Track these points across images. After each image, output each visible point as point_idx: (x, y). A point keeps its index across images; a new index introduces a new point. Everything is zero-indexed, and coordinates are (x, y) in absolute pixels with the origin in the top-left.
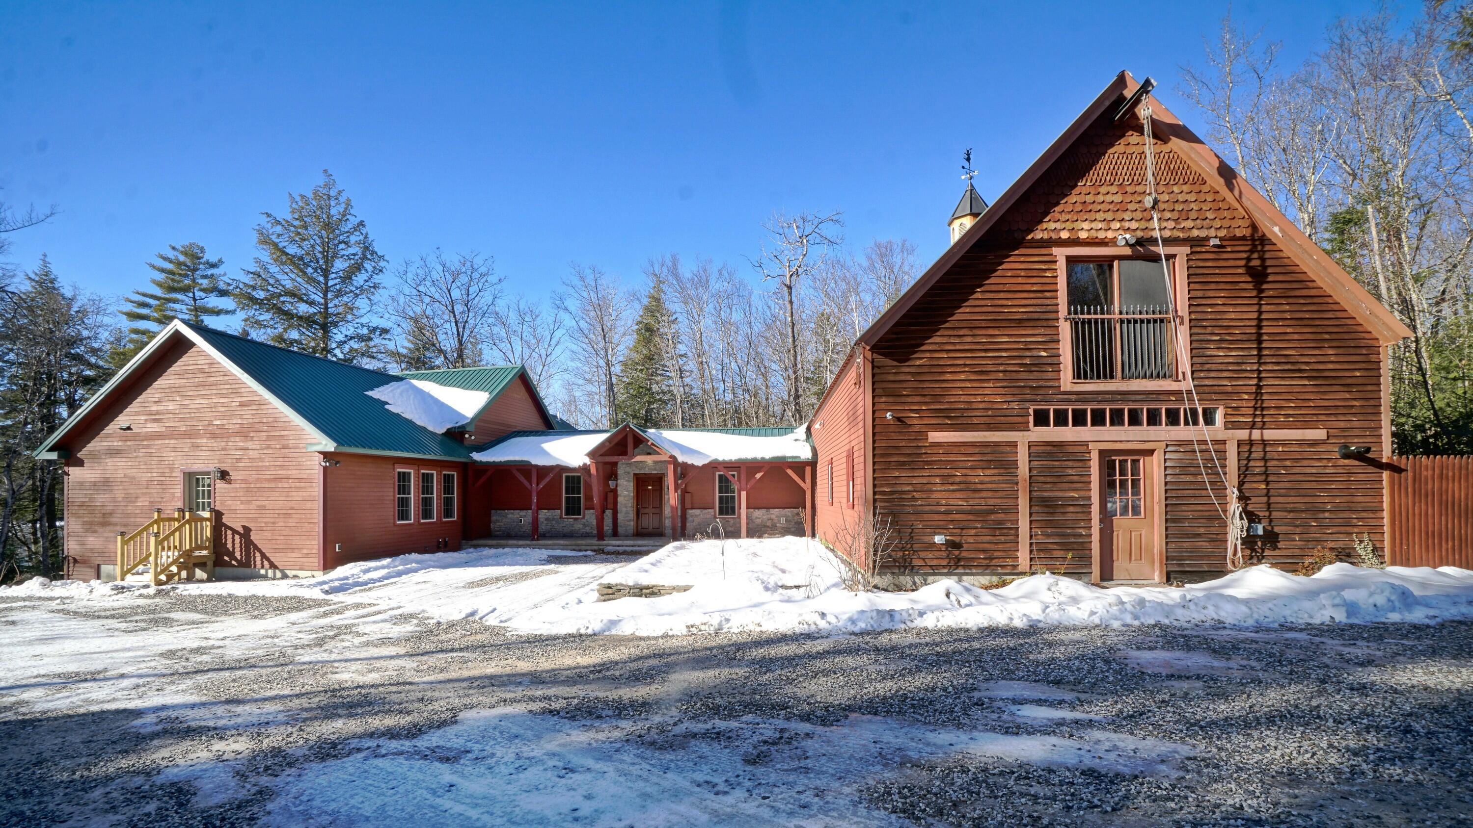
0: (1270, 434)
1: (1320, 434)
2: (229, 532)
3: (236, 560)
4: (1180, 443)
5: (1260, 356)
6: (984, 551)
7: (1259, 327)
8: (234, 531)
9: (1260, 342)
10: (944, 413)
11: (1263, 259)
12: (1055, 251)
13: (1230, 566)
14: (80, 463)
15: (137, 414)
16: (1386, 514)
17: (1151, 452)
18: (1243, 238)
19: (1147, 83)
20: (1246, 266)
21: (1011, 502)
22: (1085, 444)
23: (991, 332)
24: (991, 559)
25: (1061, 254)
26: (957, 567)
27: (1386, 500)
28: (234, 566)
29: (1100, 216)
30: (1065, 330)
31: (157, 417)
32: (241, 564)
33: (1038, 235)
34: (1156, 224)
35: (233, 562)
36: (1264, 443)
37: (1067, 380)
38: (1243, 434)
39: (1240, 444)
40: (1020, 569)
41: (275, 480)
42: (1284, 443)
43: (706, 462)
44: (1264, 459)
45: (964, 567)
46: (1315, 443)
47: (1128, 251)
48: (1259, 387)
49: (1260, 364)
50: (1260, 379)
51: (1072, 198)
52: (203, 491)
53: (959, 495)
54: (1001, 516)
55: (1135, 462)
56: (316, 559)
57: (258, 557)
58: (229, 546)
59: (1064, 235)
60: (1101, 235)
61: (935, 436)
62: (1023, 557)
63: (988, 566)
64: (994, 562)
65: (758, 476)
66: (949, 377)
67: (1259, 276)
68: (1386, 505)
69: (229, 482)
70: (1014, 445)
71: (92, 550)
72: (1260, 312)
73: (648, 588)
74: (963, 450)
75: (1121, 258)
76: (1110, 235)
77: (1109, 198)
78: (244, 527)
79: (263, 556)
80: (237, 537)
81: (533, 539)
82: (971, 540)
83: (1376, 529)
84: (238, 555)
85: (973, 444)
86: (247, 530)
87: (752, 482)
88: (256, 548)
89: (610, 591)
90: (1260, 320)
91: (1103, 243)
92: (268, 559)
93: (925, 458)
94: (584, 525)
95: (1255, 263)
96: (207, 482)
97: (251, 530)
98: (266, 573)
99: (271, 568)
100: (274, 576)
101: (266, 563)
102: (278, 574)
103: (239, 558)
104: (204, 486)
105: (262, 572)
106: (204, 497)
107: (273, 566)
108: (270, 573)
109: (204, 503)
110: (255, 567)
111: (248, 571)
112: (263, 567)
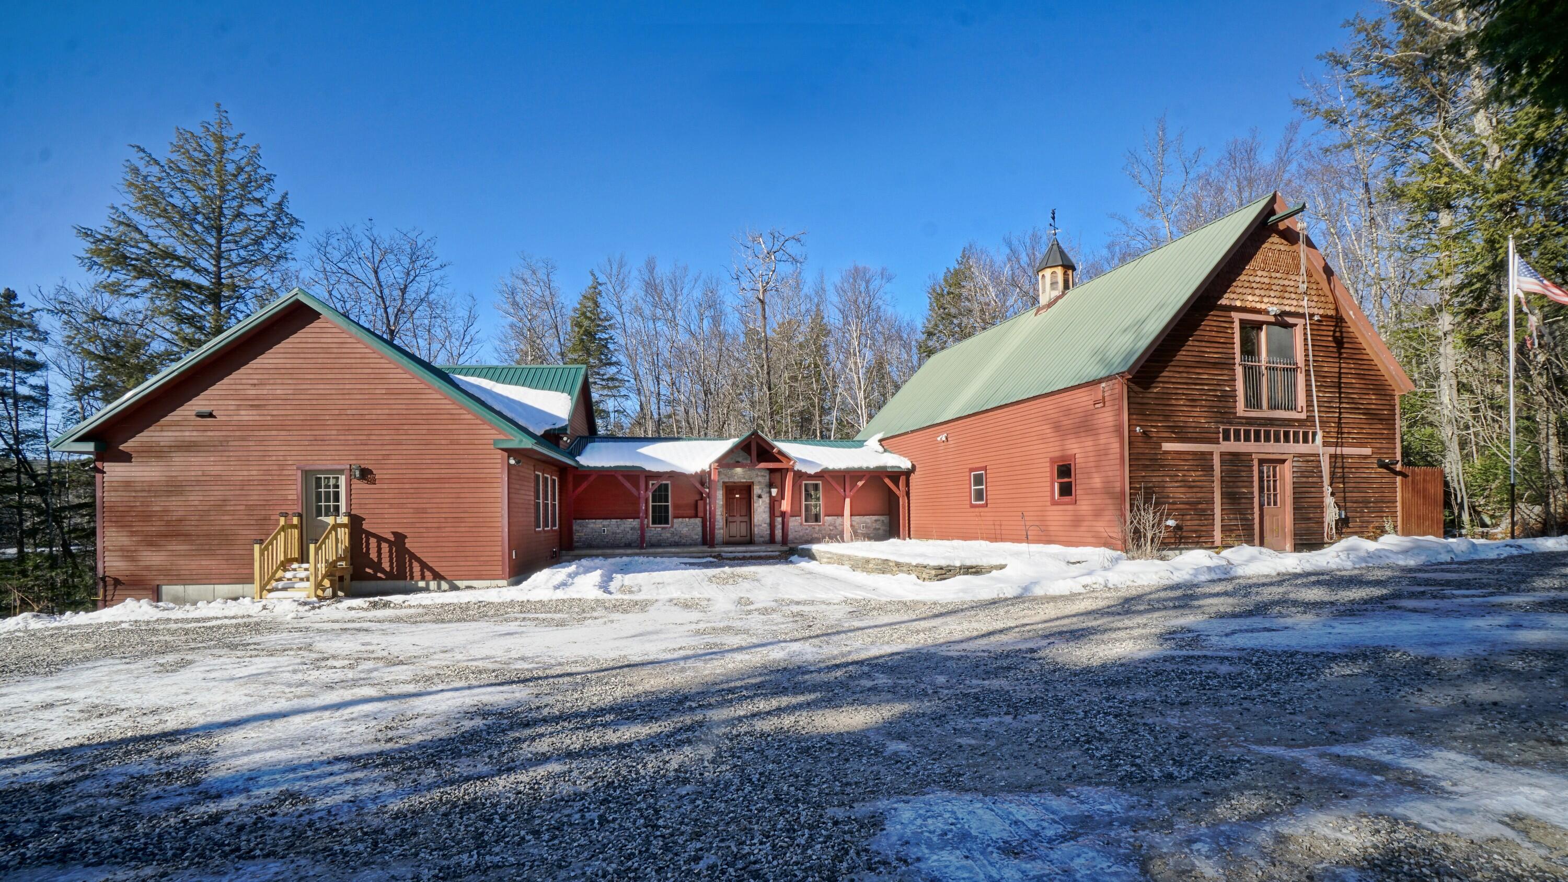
0: (1347, 451)
1: (1367, 451)
2: (373, 541)
3: (383, 571)
4: (1301, 455)
5: (1340, 397)
6: (1195, 531)
7: (1340, 378)
8: (380, 539)
9: (1340, 388)
10: (1172, 429)
11: (1341, 332)
12: (1233, 314)
13: (1326, 539)
14: (126, 458)
15: (225, 398)
16: (1399, 504)
17: (1283, 461)
18: (1331, 317)
19: (1304, 206)
20: (1334, 336)
21: (1210, 495)
22: (1250, 454)
23: (1198, 371)
24: (1200, 537)
25: (1237, 316)
26: (1180, 543)
27: (1399, 495)
28: (380, 579)
29: (1257, 292)
30: (1239, 371)
31: (256, 403)
32: (390, 576)
33: (1223, 302)
34: (1305, 303)
35: (379, 575)
36: (1343, 456)
37: (1241, 408)
38: (1332, 450)
39: (1331, 456)
40: (1216, 544)
41: (441, 480)
42: (1351, 456)
43: (818, 470)
44: (1343, 468)
45: (1185, 543)
46: (1366, 457)
47: (1273, 319)
48: (1340, 418)
49: (1340, 403)
50: (1340, 413)
51: (1242, 277)
52: (328, 494)
53: (1182, 490)
54: (1204, 506)
55: (1274, 468)
56: (502, 566)
57: (416, 568)
58: (373, 555)
59: (1238, 304)
60: (1258, 306)
61: (1167, 446)
62: (1218, 535)
63: (1198, 542)
64: (1202, 539)
65: (860, 484)
66: (1173, 402)
67: (1339, 343)
68: (1399, 498)
69: (373, 482)
70: (1211, 453)
71: (148, 568)
72: (1340, 368)
73: (972, 567)
74: (1182, 457)
75: (1268, 323)
76: (1263, 306)
77: (1263, 280)
78: (393, 533)
79: (424, 566)
80: (385, 546)
81: (642, 548)
82: (1189, 523)
83: (1394, 514)
84: (386, 565)
85: (1188, 453)
86: (400, 538)
87: (855, 489)
88: (413, 556)
89: (940, 572)
90: (1340, 373)
91: (1259, 312)
92: (431, 569)
93: (1159, 462)
94: (673, 534)
95: (1338, 334)
96: (332, 482)
97: (406, 537)
98: (428, 585)
99: (434, 579)
100: (439, 587)
101: (427, 573)
102: (444, 585)
103: (388, 569)
104: (327, 486)
105: (422, 584)
106: (328, 500)
107: (438, 577)
108: (433, 585)
109: (328, 507)
110: (412, 578)
111: (401, 583)
112: (423, 578)
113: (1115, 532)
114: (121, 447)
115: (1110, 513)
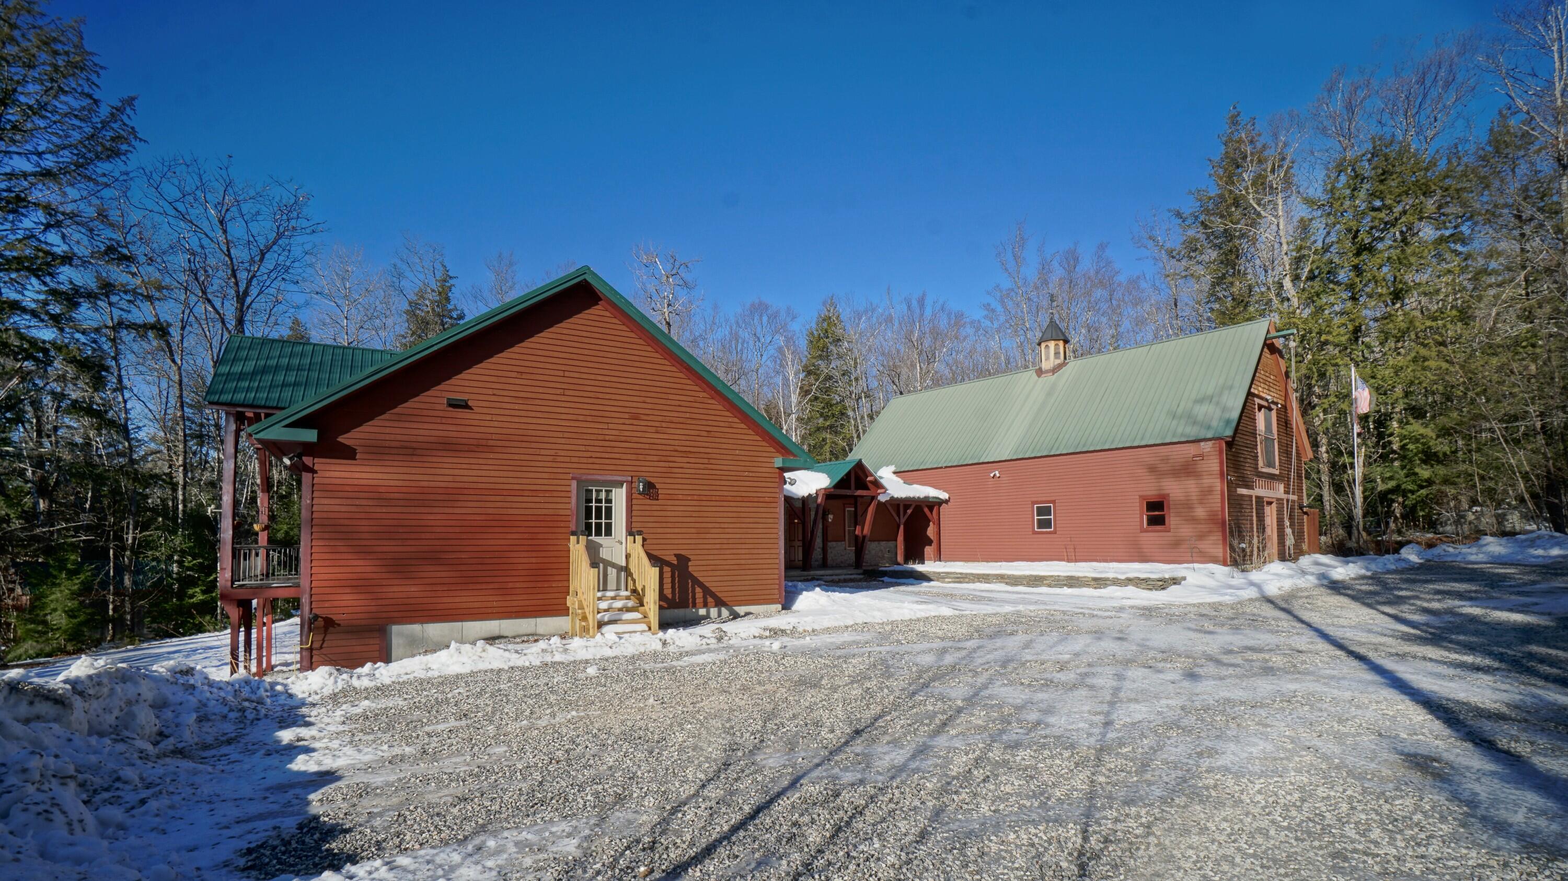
0: (1291, 497)
1: (1296, 498)
3: (665, 599)
4: (1278, 499)
13: (1288, 557)
14: (348, 454)
16: (1306, 534)
17: (1272, 503)
21: (1253, 526)
22: (1263, 498)
24: (1251, 556)
27: (1306, 528)
28: (663, 607)
36: (1290, 501)
38: (1287, 496)
39: (1287, 500)
44: (1290, 509)
46: (1296, 502)
52: (599, 509)
53: (1244, 522)
54: (1250, 534)
56: (778, 588)
57: (699, 594)
62: (1256, 554)
63: (1250, 559)
65: (909, 512)
68: (1306, 530)
69: (658, 498)
78: (676, 555)
79: (707, 592)
83: (1305, 541)
86: (683, 560)
87: (906, 517)
88: (697, 582)
92: (713, 595)
96: (603, 496)
97: (689, 560)
98: (708, 612)
99: (716, 606)
100: (720, 615)
101: (710, 600)
102: (725, 612)
103: (670, 596)
104: (599, 501)
105: (702, 612)
106: (599, 516)
107: (720, 603)
108: (714, 612)
109: (599, 526)
110: (694, 605)
111: (680, 613)
112: (705, 605)
113: (1219, 551)
114: (341, 439)
115: (1217, 537)
